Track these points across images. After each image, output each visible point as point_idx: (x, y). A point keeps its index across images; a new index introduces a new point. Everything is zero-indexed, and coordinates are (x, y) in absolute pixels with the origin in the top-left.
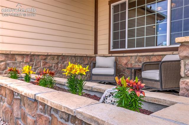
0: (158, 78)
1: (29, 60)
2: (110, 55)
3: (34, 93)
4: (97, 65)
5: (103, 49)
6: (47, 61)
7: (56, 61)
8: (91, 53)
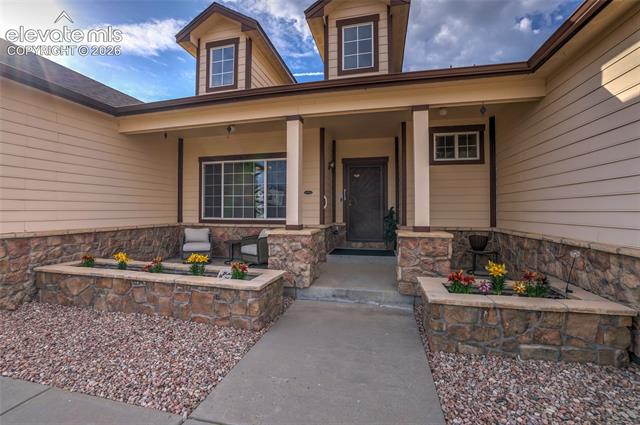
0: (255, 253)
1: (92, 240)
2: (201, 224)
3: (172, 279)
4: (187, 239)
5: (191, 215)
6: (116, 238)
7: (129, 237)
8: (173, 221)
